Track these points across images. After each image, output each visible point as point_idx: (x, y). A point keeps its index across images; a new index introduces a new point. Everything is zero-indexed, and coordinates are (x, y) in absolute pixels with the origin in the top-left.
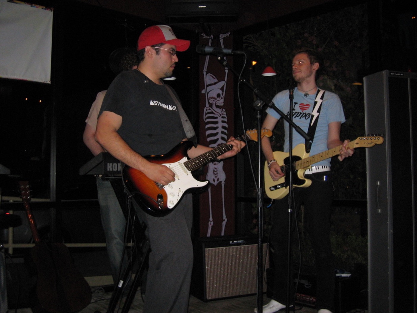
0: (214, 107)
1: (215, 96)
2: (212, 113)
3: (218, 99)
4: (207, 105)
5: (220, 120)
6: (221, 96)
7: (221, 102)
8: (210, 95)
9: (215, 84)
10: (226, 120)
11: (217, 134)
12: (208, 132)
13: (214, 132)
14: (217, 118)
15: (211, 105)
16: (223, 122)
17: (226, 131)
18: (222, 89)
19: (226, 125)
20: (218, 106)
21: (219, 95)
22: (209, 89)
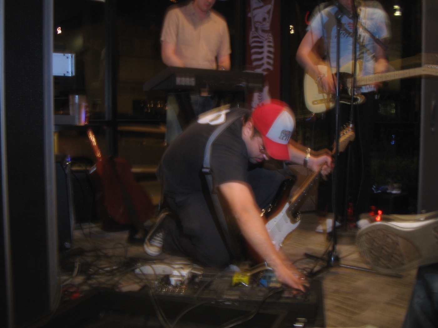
0: (260, 31)
1: (261, 20)
2: (257, 37)
3: (264, 23)
4: (253, 29)
5: (266, 44)
6: (267, 20)
7: (267, 25)
8: (256, 19)
9: (261, 7)
10: (272, 44)
11: (262, 59)
12: (254, 57)
13: (259, 56)
14: (261, 42)
15: (257, 29)
16: (269, 46)
17: (272, 56)
18: (268, 13)
19: (272, 50)
20: (263, 31)
21: (264, 19)
22: (255, 12)
